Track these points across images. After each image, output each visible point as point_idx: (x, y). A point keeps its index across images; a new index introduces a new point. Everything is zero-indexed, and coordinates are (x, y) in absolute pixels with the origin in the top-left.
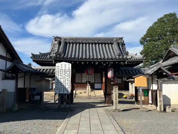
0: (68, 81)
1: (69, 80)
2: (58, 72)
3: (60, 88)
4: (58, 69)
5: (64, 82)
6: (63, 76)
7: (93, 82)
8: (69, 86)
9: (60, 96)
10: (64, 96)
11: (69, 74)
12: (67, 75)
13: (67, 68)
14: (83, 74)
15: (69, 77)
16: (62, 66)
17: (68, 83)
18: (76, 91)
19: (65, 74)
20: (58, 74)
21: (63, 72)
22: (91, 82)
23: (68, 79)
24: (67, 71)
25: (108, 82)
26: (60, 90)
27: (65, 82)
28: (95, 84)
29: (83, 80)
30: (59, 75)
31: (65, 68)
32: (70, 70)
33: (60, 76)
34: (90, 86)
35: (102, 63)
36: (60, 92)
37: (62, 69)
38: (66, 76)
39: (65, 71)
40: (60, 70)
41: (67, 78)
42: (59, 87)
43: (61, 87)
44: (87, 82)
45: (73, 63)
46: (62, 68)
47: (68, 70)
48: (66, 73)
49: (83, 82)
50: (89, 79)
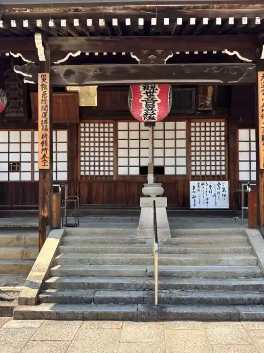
7: (182, 171)
14: (122, 125)
18: (65, 234)
22: (169, 171)
28: (193, 184)
29: (122, 162)
34: (165, 199)
44: (144, 170)
49: (122, 171)
50: (158, 153)
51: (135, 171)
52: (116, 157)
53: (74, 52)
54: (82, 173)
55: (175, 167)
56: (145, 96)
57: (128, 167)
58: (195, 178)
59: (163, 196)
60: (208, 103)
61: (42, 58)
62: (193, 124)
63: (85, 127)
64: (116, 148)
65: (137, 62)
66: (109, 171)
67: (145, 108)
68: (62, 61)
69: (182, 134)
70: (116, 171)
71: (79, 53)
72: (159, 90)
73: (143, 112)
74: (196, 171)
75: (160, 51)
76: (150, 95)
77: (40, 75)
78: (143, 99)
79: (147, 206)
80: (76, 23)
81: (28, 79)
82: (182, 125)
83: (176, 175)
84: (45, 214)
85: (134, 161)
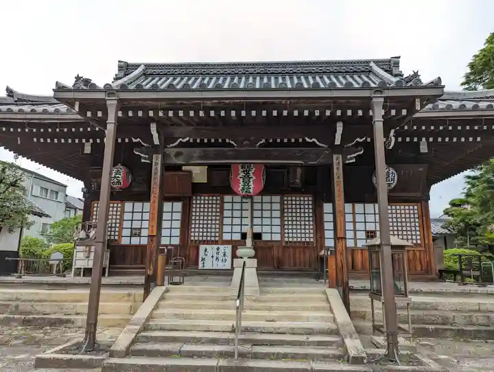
7: (277, 237)
14: (227, 198)
18: (167, 291)
22: (266, 237)
29: (226, 229)
34: (255, 260)
44: (244, 236)
49: (226, 237)
50: (256, 221)
51: (237, 237)
52: (222, 224)
53: (184, 138)
54: (192, 238)
55: (271, 234)
56: (242, 174)
57: (232, 234)
58: (288, 244)
59: (254, 257)
60: (298, 181)
61: (156, 141)
62: (285, 198)
63: (196, 200)
64: (222, 217)
65: (234, 147)
66: (215, 236)
67: (242, 183)
68: (174, 145)
69: (277, 206)
70: (221, 236)
71: (187, 139)
72: (254, 169)
73: (241, 187)
74: (288, 237)
75: (252, 138)
76: (246, 172)
77: (154, 156)
78: (240, 176)
79: (238, 266)
80: (181, 113)
81: (145, 158)
83: (271, 241)
84: (150, 272)
85: (237, 229)
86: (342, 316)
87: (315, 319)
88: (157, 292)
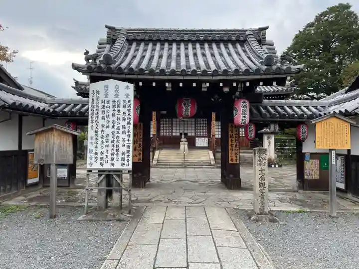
0: (124, 132)
1: (126, 130)
2: (95, 109)
3: (102, 153)
4: (95, 98)
5: (113, 137)
6: (111, 119)
7: (193, 134)
8: (128, 147)
9: (103, 176)
10: (114, 176)
11: (127, 114)
12: (121, 117)
13: (122, 98)
15: (129, 123)
16: (106, 91)
17: (124, 141)
18: (160, 152)
19: (116, 113)
20: (97, 114)
21: (111, 109)
23: (124, 127)
24: (121, 106)
25: (232, 136)
26: (102, 159)
27: (115, 137)
28: (197, 138)
29: (174, 131)
30: (100, 115)
31: (117, 96)
32: (129, 101)
33: (103, 118)
34: (187, 143)
35: (221, 85)
36: (101, 164)
37: (106, 100)
38: (118, 119)
39: (116, 105)
40: (103, 101)
41: (120, 126)
42: (99, 150)
43: (104, 150)
44: (181, 134)
45: (141, 84)
46: (106, 95)
47: (125, 101)
48: (119, 111)
49: (174, 134)
50: (186, 128)
51: (178, 134)
52: (172, 131)
54: (161, 135)
55: (191, 133)
57: (176, 133)
58: (198, 137)
63: (162, 120)
66: (170, 134)
69: (194, 123)
70: (172, 134)
74: (198, 134)
79: (182, 144)
82: (193, 120)
83: (191, 136)
84: (154, 146)
85: (178, 131)
86: (212, 157)
87: (204, 158)
88: (157, 152)
